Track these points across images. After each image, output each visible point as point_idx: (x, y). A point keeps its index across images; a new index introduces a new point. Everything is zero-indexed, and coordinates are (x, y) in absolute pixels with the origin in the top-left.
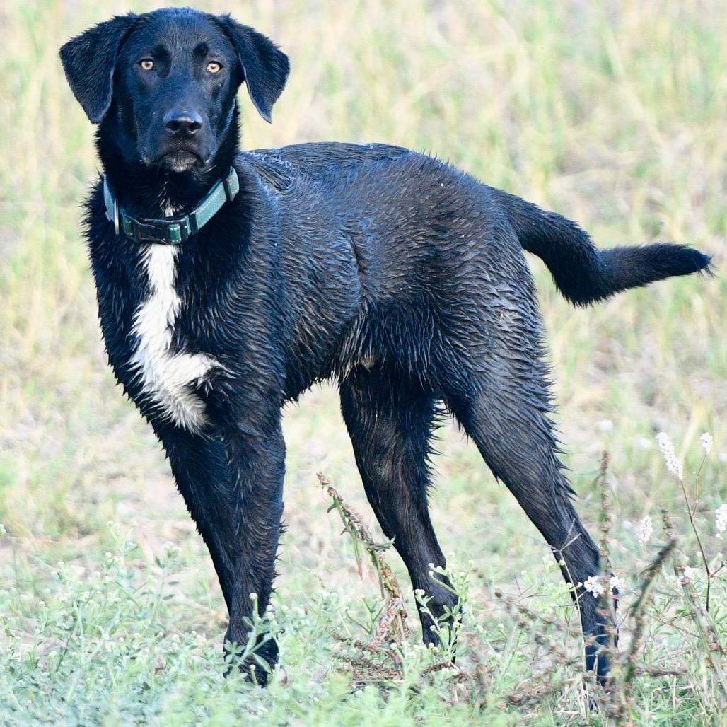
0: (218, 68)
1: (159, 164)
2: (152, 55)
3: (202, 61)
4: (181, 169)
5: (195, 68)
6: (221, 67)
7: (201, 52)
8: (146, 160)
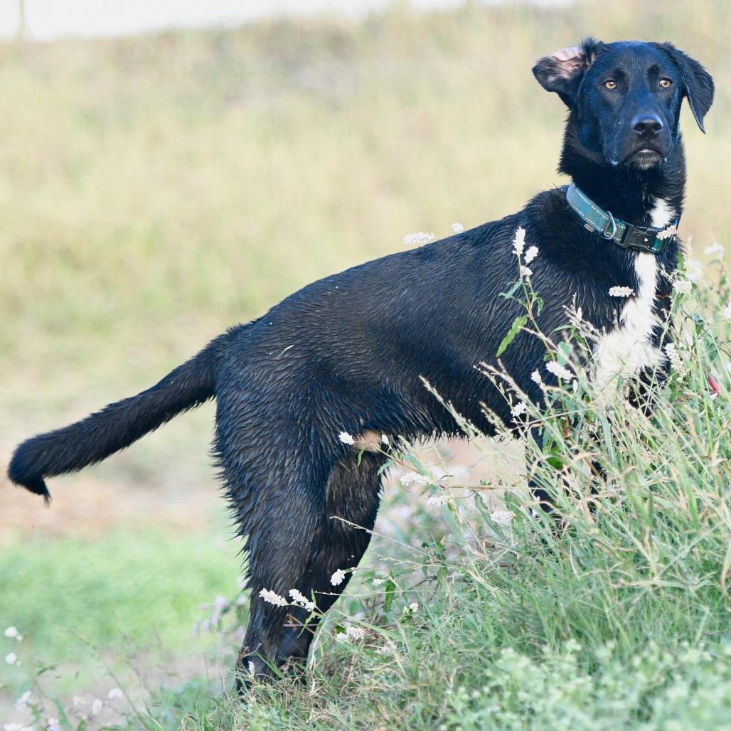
0: (669, 84)
1: (628, 164)
2: (612, 76)
3: (656, 78)
4: (647, 166)
5: (651, 84)
6: (671, 83)
7: (654, 72)
8: (615, 163)
